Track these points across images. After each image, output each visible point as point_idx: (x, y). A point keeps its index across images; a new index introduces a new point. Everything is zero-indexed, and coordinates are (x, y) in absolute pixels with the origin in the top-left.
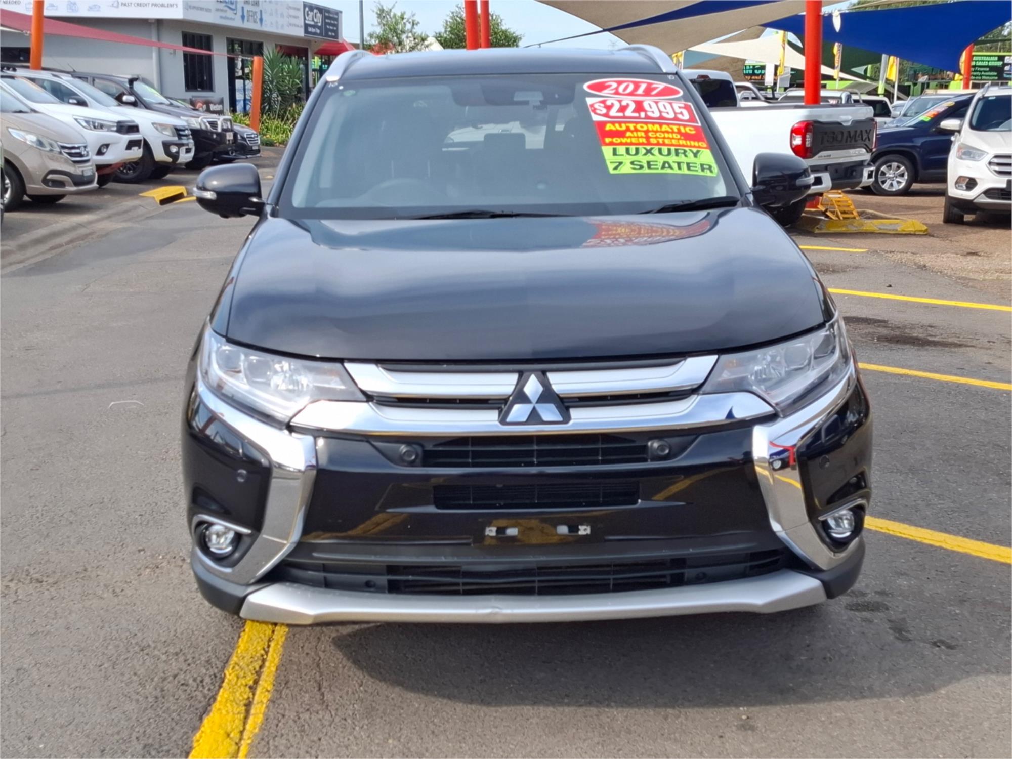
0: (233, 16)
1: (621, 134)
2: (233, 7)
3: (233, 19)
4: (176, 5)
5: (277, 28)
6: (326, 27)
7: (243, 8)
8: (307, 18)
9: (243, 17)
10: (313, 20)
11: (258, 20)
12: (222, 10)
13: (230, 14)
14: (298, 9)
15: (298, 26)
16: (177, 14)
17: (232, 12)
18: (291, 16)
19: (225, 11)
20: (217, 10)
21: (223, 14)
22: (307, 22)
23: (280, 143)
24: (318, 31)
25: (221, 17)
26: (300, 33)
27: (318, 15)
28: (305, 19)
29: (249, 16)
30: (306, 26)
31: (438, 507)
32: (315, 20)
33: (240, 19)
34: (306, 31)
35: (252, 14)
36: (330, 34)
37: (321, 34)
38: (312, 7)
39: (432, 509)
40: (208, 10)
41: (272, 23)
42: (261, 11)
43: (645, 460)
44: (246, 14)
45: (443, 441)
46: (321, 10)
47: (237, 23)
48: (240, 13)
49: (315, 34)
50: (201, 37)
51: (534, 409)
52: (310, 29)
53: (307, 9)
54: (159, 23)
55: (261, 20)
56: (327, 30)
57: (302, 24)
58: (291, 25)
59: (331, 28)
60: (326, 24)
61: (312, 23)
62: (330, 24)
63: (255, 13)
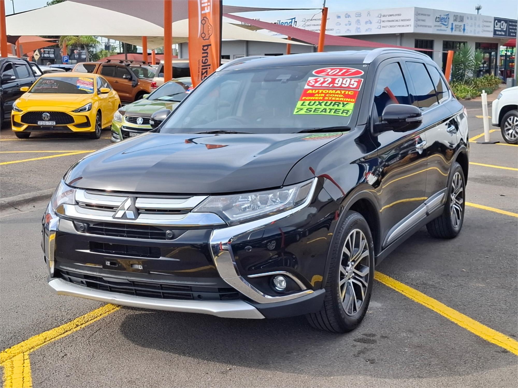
0: (445, 29)
1: (312, 95)
2: (446, 24)
3: (446, 30)
4: (410, 25)
5: (475, 33)
6: (509, 31)
7: (452, 24)
8: (496, 26)
9: (452, 29)
10: (500, 27)
11: (462, 30)
12: (439, 26)
13: (443, 27)
14: (490, 22)
15: (489, 31)
16: (410, 30)
17: (445, 26)
18: (485, 26)
19: (441, 26)
20: (435, 26)
21: (439, 28)
22: (495, 29)
23: (463, 98)
24: (503, 33)
25: (438, 30)
26: (491, 35)
27: (504, 24)
28: (494, 27)
29: (456, 28)
30: (495, 31)
31: (91, 251)
32: (502, 27)
33: (450, 30)
34: (495, 34)
35: (458, 27)
36: (512, 34)
37: (505, 35)
38: (499, 20)
39: (88, 251)
40: (430, 27)
41: (471, 31)
42: (464, 25)
43: (165, 239)
44: (454, 27)
45: (96, 223)
46: (506, 21)
47: (448, 32)
48: (450, 27)
49: (501, 35)
50: (427, 41)
51: (125, 212)
52: (497, 33)
53: (496, 21)
54: (402, 35)
55: (464, 30)
56: (510, 33)
57: (492, 30)
58: (484, 31)
59: (513, 31)
60: (510, 29)
61: (500, 29)
62: (511, 29)
63: (460, 26)
